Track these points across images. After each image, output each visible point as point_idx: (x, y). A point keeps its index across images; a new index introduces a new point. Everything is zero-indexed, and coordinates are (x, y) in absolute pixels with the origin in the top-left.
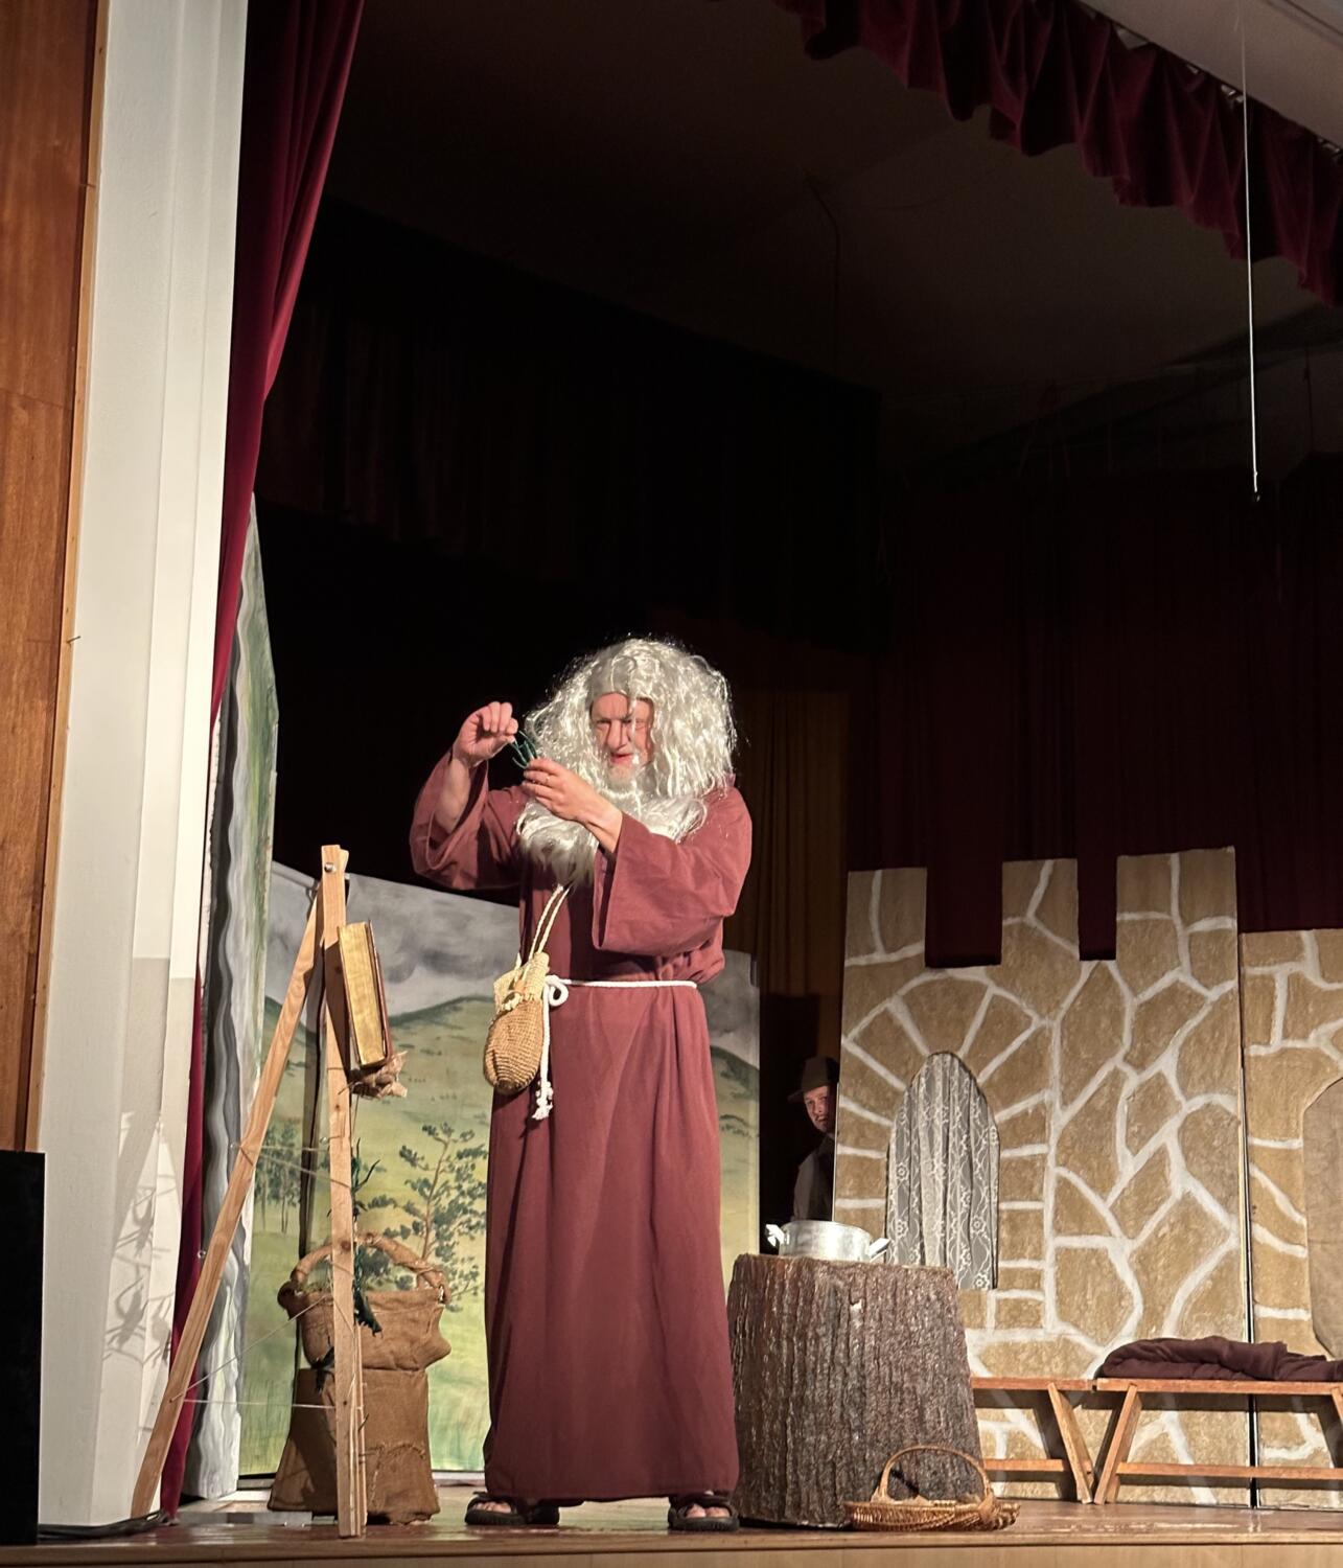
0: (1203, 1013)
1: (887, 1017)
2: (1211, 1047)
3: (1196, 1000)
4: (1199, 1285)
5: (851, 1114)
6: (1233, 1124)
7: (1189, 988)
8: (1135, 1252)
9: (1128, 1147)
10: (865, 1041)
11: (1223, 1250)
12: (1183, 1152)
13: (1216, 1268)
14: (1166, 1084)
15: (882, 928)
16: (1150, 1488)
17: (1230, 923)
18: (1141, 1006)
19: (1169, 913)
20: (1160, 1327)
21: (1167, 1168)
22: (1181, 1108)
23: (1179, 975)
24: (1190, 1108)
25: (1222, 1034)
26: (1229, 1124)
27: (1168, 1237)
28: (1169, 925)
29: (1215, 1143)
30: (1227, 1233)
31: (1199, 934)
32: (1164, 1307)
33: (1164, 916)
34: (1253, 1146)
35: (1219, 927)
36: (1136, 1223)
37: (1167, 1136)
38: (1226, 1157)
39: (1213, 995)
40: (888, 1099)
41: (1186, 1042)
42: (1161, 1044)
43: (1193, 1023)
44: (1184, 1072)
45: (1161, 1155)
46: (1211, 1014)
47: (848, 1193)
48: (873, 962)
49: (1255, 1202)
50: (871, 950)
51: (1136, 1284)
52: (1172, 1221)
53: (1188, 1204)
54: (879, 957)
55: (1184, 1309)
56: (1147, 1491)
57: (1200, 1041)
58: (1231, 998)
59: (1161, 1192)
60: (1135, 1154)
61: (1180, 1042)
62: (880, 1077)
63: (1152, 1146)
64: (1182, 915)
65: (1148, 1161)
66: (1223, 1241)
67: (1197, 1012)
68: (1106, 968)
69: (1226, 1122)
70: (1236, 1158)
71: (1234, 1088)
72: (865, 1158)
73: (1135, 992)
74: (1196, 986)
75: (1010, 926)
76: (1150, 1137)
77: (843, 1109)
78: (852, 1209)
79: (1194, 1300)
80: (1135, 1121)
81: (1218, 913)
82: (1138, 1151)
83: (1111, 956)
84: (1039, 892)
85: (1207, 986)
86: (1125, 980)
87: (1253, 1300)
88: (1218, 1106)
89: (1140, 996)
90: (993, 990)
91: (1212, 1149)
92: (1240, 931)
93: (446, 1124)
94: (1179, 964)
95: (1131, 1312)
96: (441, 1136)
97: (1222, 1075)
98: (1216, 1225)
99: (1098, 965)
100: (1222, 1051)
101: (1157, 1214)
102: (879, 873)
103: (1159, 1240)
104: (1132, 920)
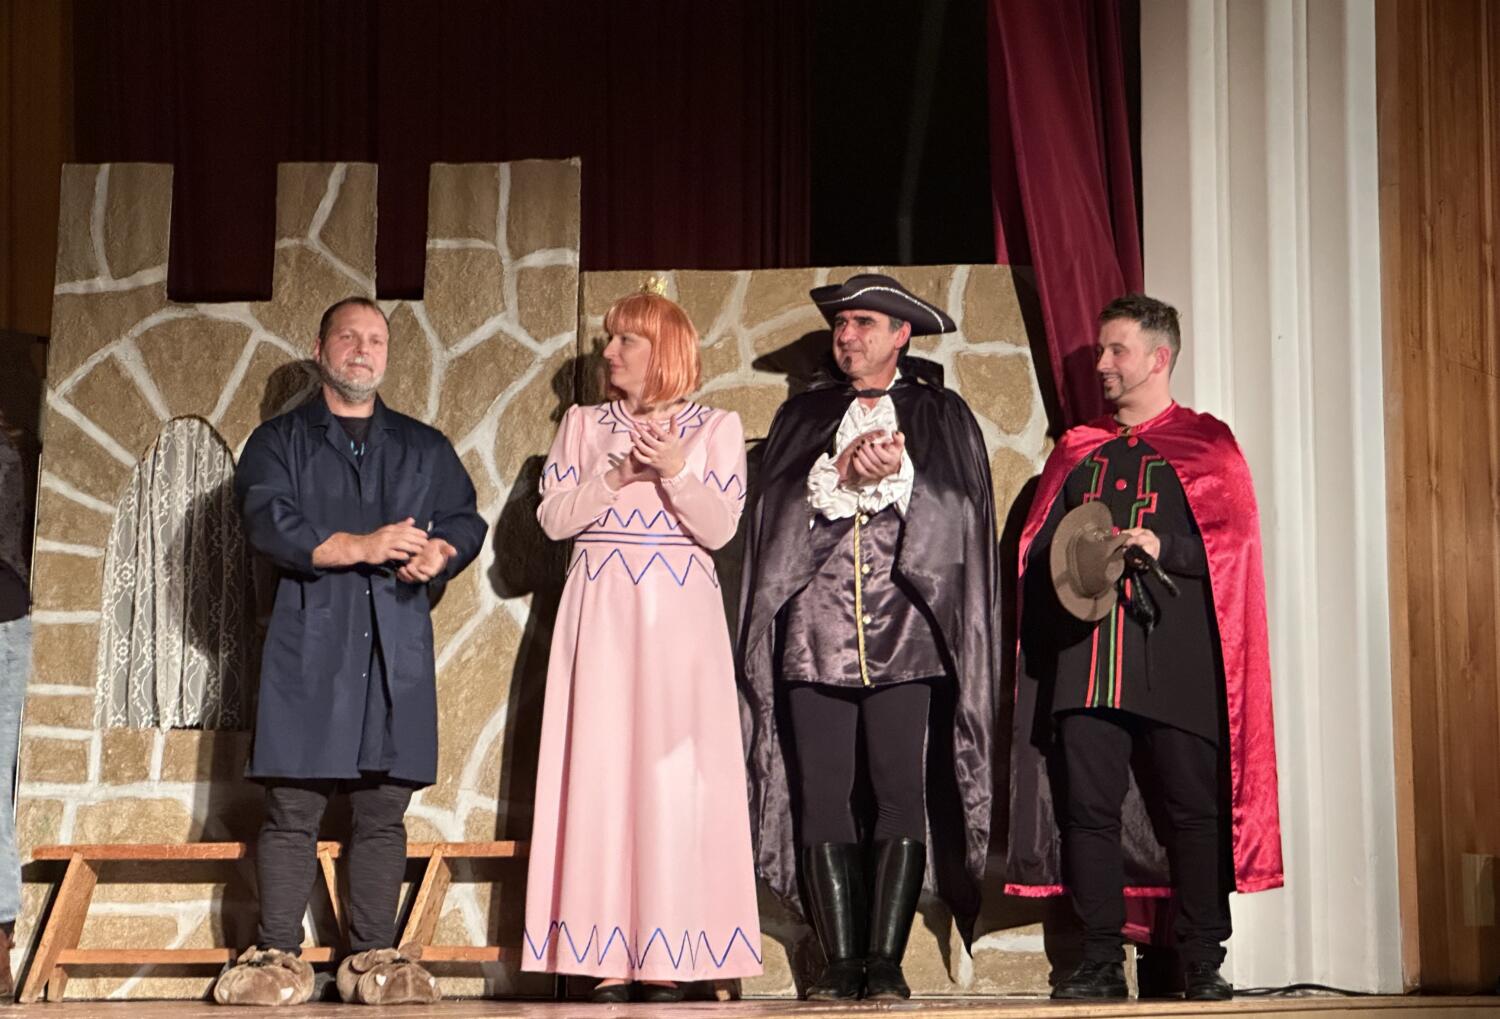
0: (532, 373)
1: (112, 366)
2: (540, 418)
3: (522, 355)
5: (58, 496)
7: (516, 341)
10: (81, 397)
14: (480, 465)
15: (108, 245)
17: (572, 258)
18: (453, 361)
19: (495, 245)
21: (476, 575)
22: (498, 496)
23: (504, 323)
27: (473, 663)
28: (494, 258)
31: (531, 269)
32: (464, 750)
33: (492, 247)
35: (556, 262)
39: (544, 350)
40: (110, 478)
41: (508, 411)
43: (518, 386)
44: (504, 450)
46: (541, 375)
47: (49, 603)
48: (95, 291)
50: (92, 274)
52: (479, 641)
53: (501, 619)
54: (102, 283)
55: (489, 752)
57: (525, 410)
58: (567, 355)
59: (468, 604)
61: (501, 410)
62: (100, 448)
64: (510, 246)
67: (524, 372)
68: (411, 310)
72: (76, 557)
73: (446, 342)
74: (524, 338)
75: (285, 250)
77: (47, 490)
78: (54, 625)
79: (501, 742)
81: (557, 244)
83: (418, 295)
84: (327, 204)
85: (537, 339)
86: (435, 328)
89: (452, 349)
90: (260, 335)
92: (582, 270)
94: (504, 308)
99: (400, 306)
101: (460, 632)
102: (106, 167)
103: (464, 666)
104: (448, 250)
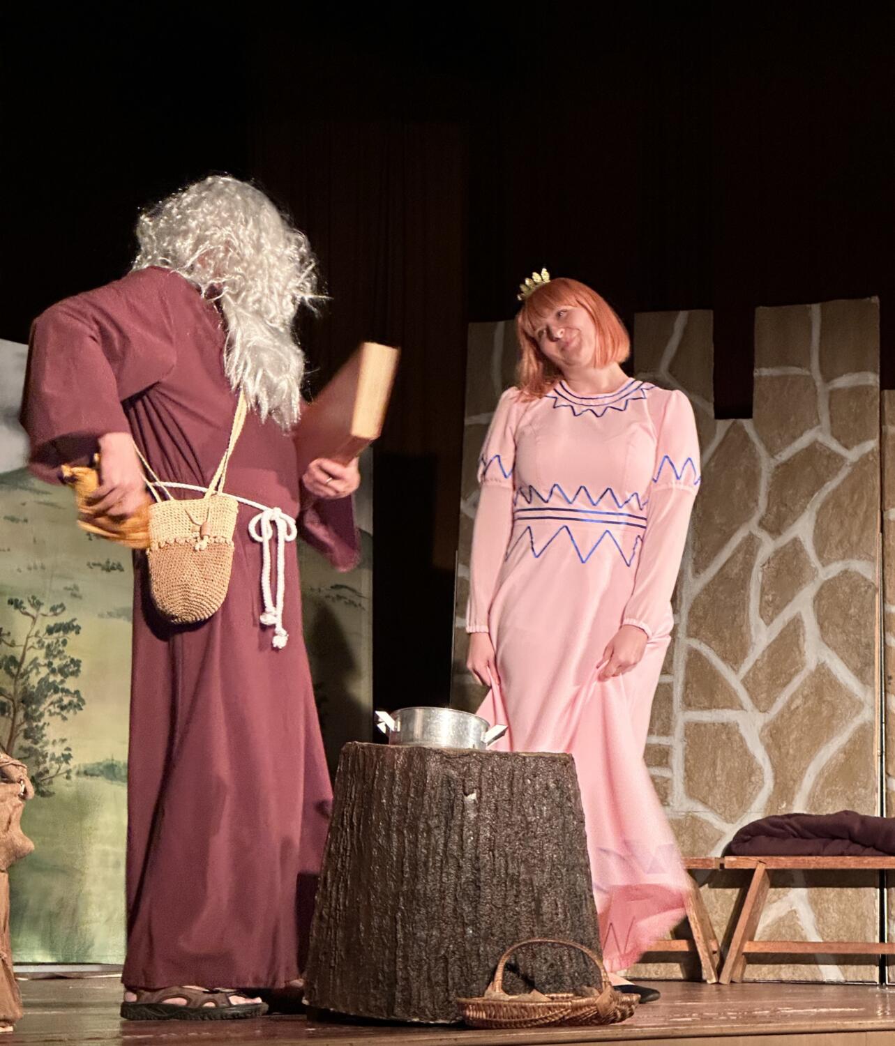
0: (842, 475)
2: (850, 510)
3: (834, 461)
4: (831, 760)
6: (870, 591)
7: (829, 449)
8: (766, 725)
9: (762, 617)
11: (857, 721)
12: (819, 623)
13: (850, 740)
14: (802, 550)
16: (777, 966)
17: (873, 379)
18: (777, 467)
19: (810, 370)
20: (790, 803)
21: (801, 638)
22: (817, 575)
23: (818, 435)
24: (828, 574)
25: (861, 498)
26: (866, 592)
27: (801, 710)
28: (809, 380)
29: (852, 611)
30: (861, 704)
31: (839, 390)
32: (794, 781)
33: (808, 373)
34: (890, 614)
35: (859, 383)
36: (769, 696)
37: (803, 604)
38: (862, 625)
39: (852, 455)
41: (825, 505)
42: (798, 508)
43: (831, 485)
44: (821, 538)
45: (795, 626)
46: (850, 476)
49: (891, 673)
51: (767, 758)
52: (805, 692)
53: (823, 676)
55: (816, 784)
56: (773, 972)
57: (838, 505)
58: (871, 458)
59: (795, 663)
60: (768, 624)
61: (818, 506)
63: (787, 614)
64: (822, 371)
65: (782, 632)
66: (858, 713)
67: (837, 474)
68: (742, 427)
69: (863, 589)
70: (873, 625)
71: (873, 554)
73: (772, 452)
74: (835, 446)
76: (785, 606)
77: (462, 577)
79: (826, 774)
80: (769, 590)
81: (859, 368)
82: (772, 621)
83: (748, 414)
84: (673, 345)
85: (847, 447)
86: (762, 439)
87: (887, 773)
88: (857, 573)
89: (777, 457)
91: (846, 617)
92: (883, 387)
93: (34, 598)
94: (819, 423)
95: (760, 788)
96: (30, 610)
97: (860, 540)
98: (851, 696)
99: (733, 423)
100: (861, 515)
101: (790, 686)
102: (502, 324)
103: (793, 713)
104: (771, 377)
